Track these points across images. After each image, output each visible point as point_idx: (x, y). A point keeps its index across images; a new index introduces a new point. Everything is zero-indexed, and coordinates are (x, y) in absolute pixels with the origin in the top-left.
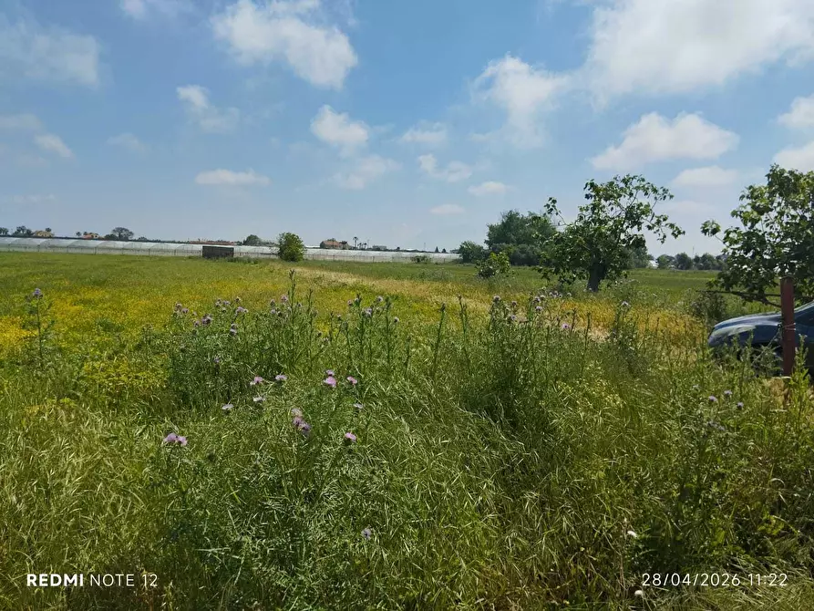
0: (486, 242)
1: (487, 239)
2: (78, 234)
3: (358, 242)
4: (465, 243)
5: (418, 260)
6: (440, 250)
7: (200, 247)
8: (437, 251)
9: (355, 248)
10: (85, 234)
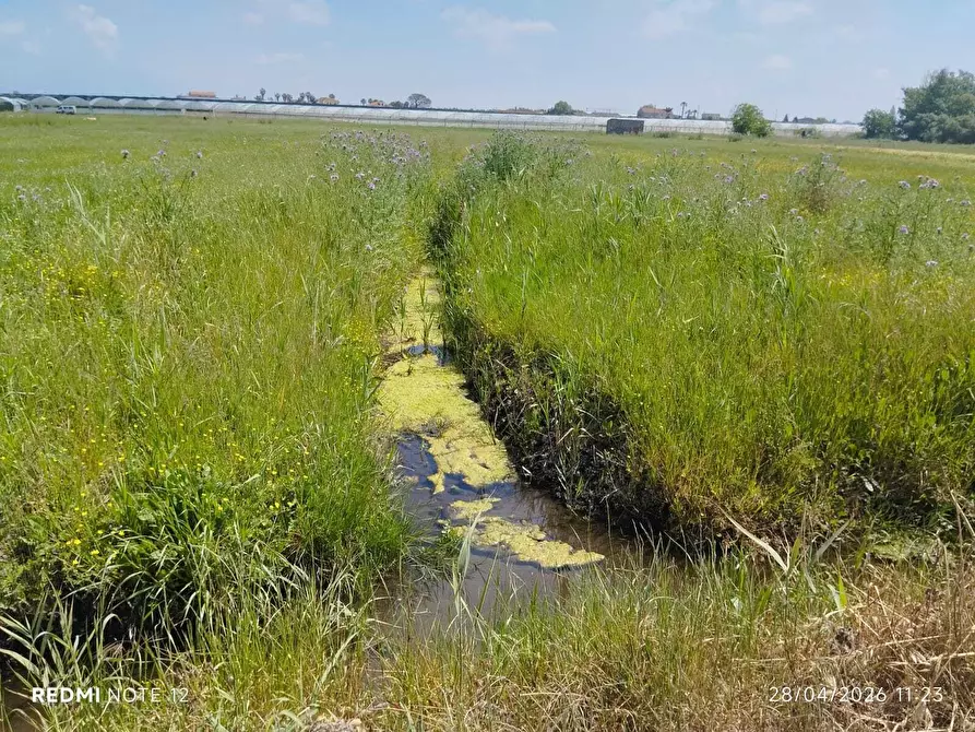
0: (901, 111)
1: (903, 107)
2: (363, 101)
3: (686, 109)
4: (872, 112)
5: (803, 134)
6: (791, 119)
7: (604, 120)
8: (786, 120)
9: (680, 117)
10: (370, 101)
